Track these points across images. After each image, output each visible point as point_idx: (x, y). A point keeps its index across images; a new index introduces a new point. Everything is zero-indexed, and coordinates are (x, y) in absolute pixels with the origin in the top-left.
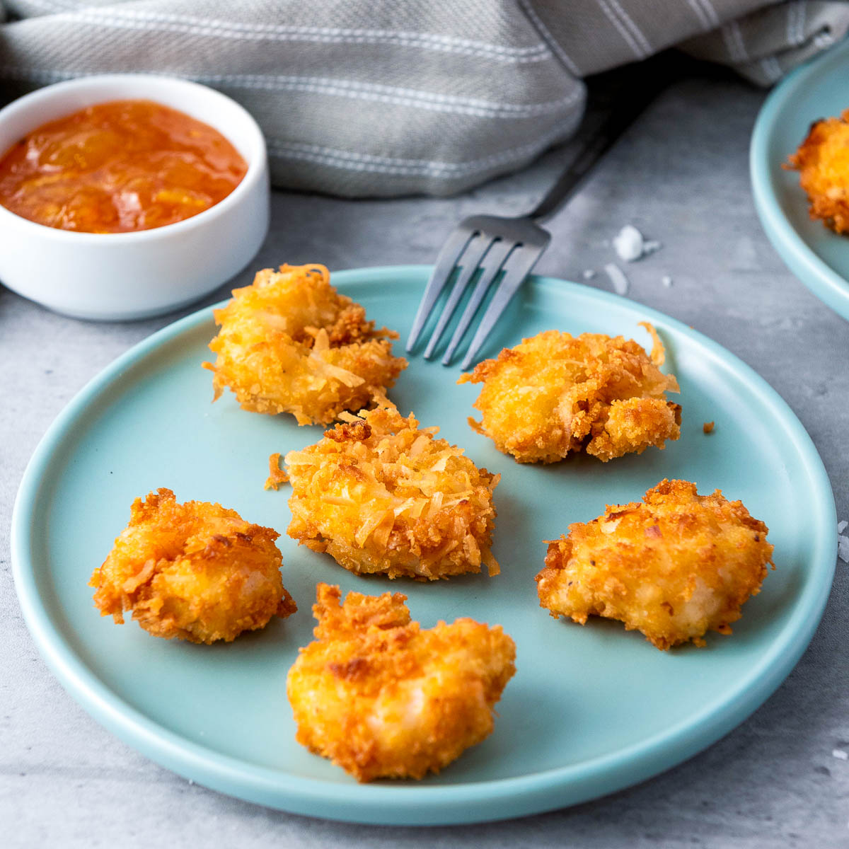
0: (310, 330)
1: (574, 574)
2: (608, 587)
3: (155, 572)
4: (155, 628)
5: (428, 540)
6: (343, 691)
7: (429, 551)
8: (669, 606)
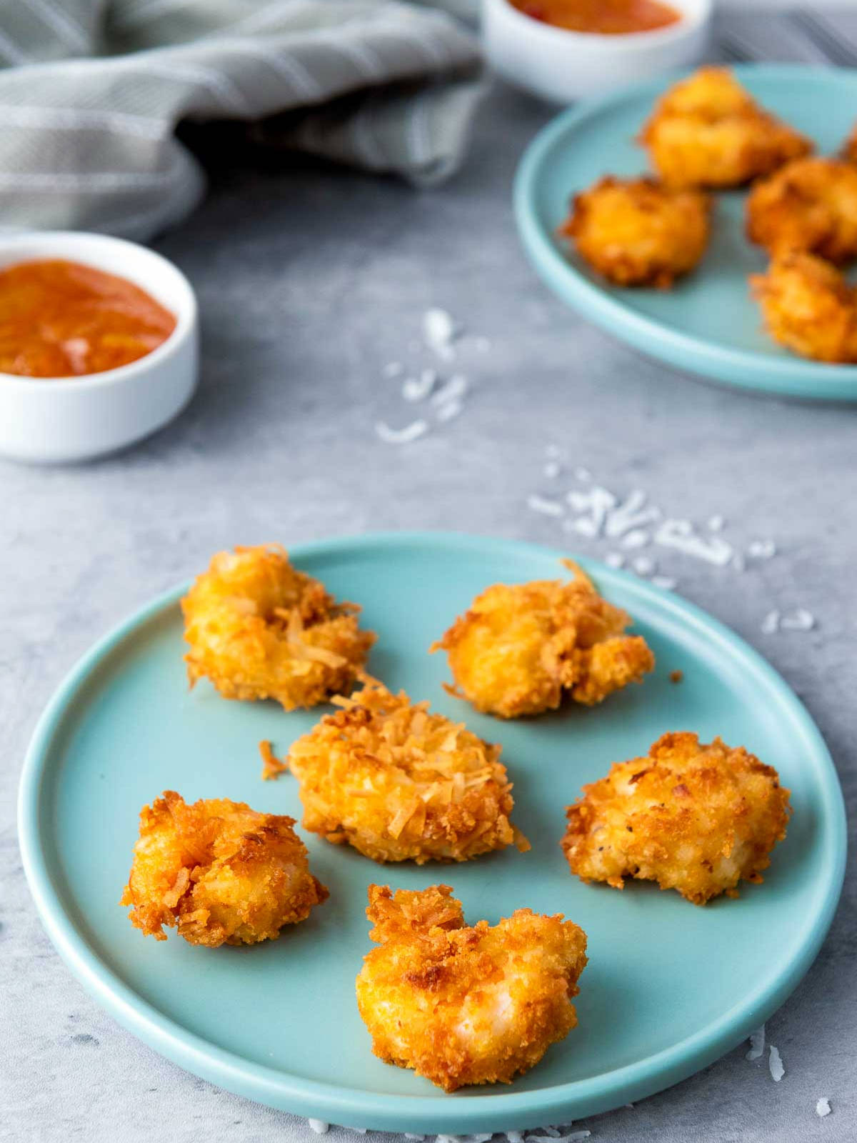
0: (280, 612)
1: (605, 839)
2: (647, 852)
3: (192, 883)
4: (204, 940)
5: (464, 825)
6: (423, 1000)
7: (464, 835)
8: (707, 864)
